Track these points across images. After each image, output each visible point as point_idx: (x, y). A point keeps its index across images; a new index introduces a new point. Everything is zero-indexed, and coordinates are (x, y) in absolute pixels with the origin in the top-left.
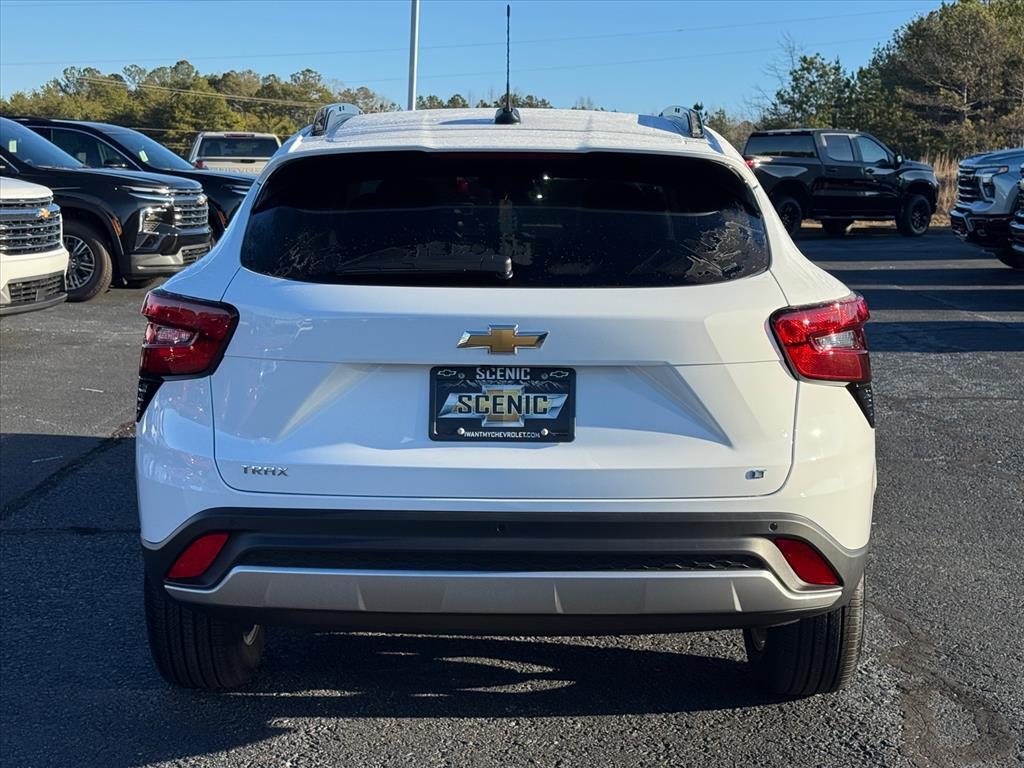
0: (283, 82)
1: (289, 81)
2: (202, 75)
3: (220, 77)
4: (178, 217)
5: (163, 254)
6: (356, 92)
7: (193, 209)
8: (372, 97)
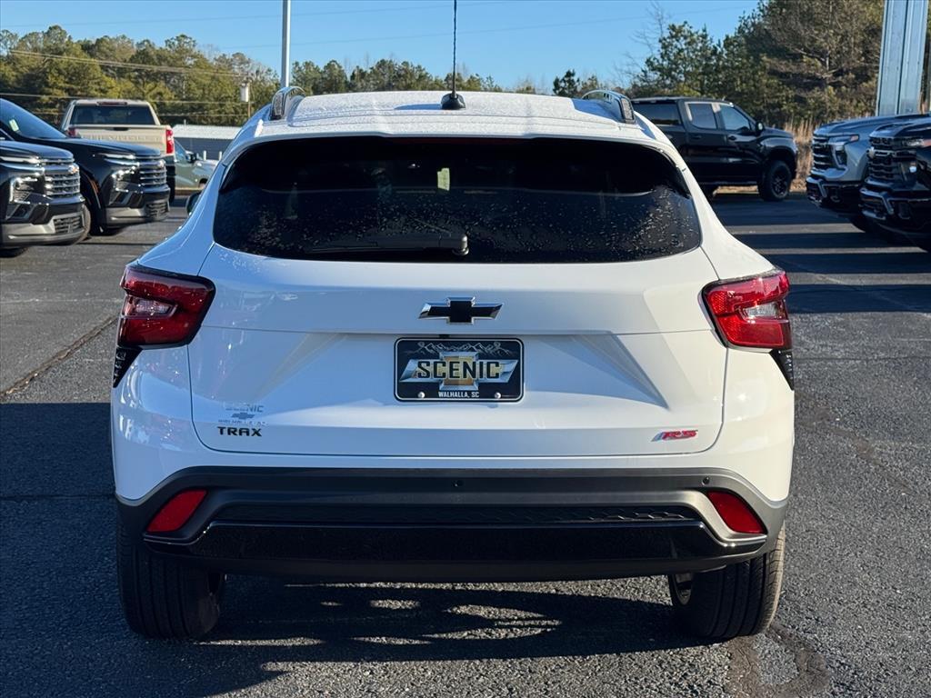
0: (157, 48)
1: (164, 46)
2: (75, 40)
3: (94, 42)
4: (48, 186)
5: (34, 224)
6: (231, 57)
7: (65, 178)
8: (248, 63)
